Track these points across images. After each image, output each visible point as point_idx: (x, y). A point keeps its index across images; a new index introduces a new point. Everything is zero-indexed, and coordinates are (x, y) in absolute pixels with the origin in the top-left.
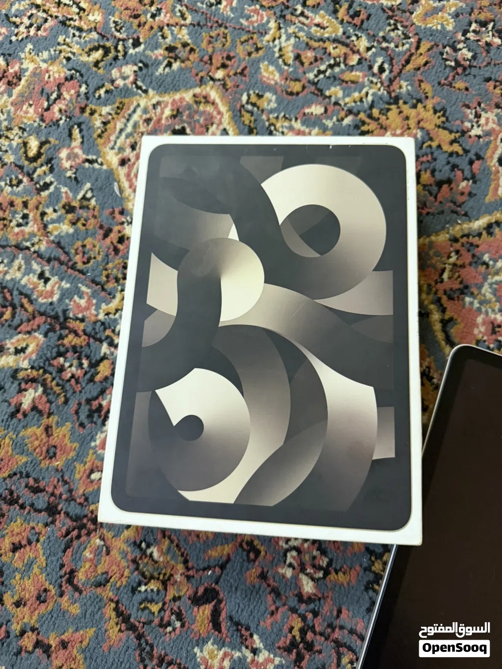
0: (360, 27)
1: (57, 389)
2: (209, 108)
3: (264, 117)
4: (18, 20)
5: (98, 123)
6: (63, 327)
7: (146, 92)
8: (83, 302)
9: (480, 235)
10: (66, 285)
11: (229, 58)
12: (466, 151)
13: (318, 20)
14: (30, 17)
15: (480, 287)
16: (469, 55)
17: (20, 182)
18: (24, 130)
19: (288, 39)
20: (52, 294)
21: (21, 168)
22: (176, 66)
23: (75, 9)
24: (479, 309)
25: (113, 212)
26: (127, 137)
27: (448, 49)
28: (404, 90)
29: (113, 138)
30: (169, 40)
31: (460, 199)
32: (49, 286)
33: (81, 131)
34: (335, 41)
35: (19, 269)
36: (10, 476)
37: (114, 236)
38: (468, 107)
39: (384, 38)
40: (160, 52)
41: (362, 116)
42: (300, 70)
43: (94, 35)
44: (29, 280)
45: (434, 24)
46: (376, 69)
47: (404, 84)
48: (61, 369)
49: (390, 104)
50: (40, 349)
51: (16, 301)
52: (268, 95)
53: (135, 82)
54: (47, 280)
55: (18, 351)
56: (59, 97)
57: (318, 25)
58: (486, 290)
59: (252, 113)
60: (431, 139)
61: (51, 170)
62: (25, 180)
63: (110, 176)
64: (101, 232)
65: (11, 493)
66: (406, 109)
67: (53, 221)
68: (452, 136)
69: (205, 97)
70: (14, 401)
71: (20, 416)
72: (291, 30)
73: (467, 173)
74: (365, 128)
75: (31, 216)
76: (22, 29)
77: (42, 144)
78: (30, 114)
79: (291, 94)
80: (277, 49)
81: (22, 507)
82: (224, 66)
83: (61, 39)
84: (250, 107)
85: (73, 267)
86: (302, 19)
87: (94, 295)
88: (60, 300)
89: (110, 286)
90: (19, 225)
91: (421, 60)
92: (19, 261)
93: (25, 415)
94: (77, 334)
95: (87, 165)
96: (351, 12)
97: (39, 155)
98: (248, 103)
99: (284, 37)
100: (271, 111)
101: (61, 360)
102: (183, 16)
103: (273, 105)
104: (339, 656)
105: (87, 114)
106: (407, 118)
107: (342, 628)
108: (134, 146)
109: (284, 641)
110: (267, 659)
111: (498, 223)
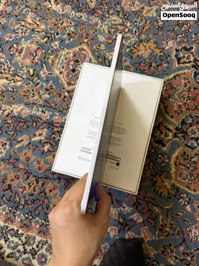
0: (127, 19)
1: (55, 144)
2: (84, 52)
3: (102, 52)
4: (18, 31)
5: (50, 62)
6: (53, 125)
7: (63, 49)
8: (57, 118)
9: (172, 80)
10: (51, 113)
11: (88, 35)
12: (165, 54)
13: (113, 18)
14: (21, 30)
15: (174, 95)
16: (162, 23)
17: (29, 83)
18: (27, 67)
19: (105, 26)
20: (47, 116)
21: (29, 79)
22: (71, 40)
23: (36, 25)
24: (174, 102)
25: (60, 89)
26: (60, 65)
27: (155, 22)
28: (143, 38)
29: (56, 66)
30: (68, 31)
31: (165, 69)
32: (46, 114)
33: (45, 65)
34: (120, 25)
35: (35, 110)
36: (45, 171)
37: (62, 96)
38: (163, 40)
39: (135, 22)
40: (66, 36)
41: (132, 48)
42: (111, 36)
43: (43, 33)
44: (39, 113)
45: (150, 15)
46: (134, 32)
47: (143, 36)
48: (54, 138)
49: (139, 43)
50: (47, 133)
51: (36, 120)
52: (102, 45)
53: (60, 47)
54: (45, 113)
55: (40, 135)
56: (36, 54)
57: (114, 20)
58: (176, 96)
59: (97, 51)
60: (154, 52)
61: (39, 78)
62: (31, 82)
63: (58, 78)
64: (58, 96)
65: (46, 176)
66: (145, 44)
67: (43, 94)
68: (160, 51)
69: (83, 49)
70: (42, 150)
71: (45, 153)
72: (106, 23)
73: (166, 62)
74: (133, 52)
75: (35, 94)
76: (20, 34)
77: (34, 71)
78: (28, 61)
79: (109, 44)
80: (102, 30)
81: (50, 179)
82: (87, 38)
83: (33, 36)
84: (97, 50)
85: (52, 107)
86: (108, 19)
87: (60, 115)
88: (50, 118)
89: (64, 112)
90: (32, 97)
91: (147, 27)
92: (35, 108)
93: (46, 153)
94: (57, 127)
95: (50, 75)
96: (124, 14)
97: (34, 74)
98: (96, 48)
99: (104, 26)
100: (104, 50)
101: (54, 135)
102: (71, 23)
103: (104, 48)
104: (148, 205)
105: (46, 59)
106: (146, 47)
107: (148, 197)
108: (63, 67)
109: (132, 203)
110: (128, 209)
111: (177, 75)
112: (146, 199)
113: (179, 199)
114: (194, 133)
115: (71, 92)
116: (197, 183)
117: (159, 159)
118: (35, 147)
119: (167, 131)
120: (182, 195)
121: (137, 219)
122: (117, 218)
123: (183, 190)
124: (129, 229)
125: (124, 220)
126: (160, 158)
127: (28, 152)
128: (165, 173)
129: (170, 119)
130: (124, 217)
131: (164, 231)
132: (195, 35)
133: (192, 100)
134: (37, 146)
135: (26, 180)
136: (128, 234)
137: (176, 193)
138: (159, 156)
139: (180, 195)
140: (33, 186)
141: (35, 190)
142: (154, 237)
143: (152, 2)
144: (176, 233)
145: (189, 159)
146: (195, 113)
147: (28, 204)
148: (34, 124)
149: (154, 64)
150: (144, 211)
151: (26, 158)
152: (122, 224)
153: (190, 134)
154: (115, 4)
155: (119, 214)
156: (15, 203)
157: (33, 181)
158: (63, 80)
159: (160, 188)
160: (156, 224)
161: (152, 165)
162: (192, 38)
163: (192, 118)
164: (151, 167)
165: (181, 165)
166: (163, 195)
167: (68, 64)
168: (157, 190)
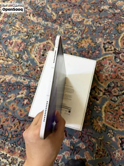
0: (75, 26)
1: (31, 99)
2: (50, 44)
4: (10, 32)
5: (29, 50)
6: (30, 88)
7: (37, 43)
8: (33, 83)
9: (101, 61)
10: (29, 80)
11: (52, 34)
12: (97, 46)
13: (67, 25)
14: (13, 31)
15: (103, 70)
16: (95, 28)
17: (16, 63)
18: (15, 53)
21: (16, 60)
22: (42, 37)
23: (21, 29)
24: (103, 74)
25: (35, 66)
26: (35, 52)
27: (91, 28)
28: (84, 36)
29: (33, 52)
30: (40, 32)
31: (97, 55)
32: (26, 81)
33: (26, 52)
34: (71, 29)
35: (19, 79)
36: (25, 116)
37: (36, 70)
38: (96, 38)
39: (79, 27)
40: (39, 35)
41: (78, 42)
42: (65, 35)
43: (26, 33)
44: (22, 81)
45: (88, 23)
46: (79, 33)
48: (31, 96)
49: (82, 39)
50: (26, 93)
51: (20, 85)
53: (35, 41)
54: (25, 80)
55: (22, 94)
56: (21, 46)
60: (90, 45)
61: (22, 60)
63: (33, 59)
64: (34, 70)
65: (25, 119)
66: (85, 40)
67: (24, 69)
68: (94, 44)
69: (49, 42)
70: (23, 103)
71: (24, 105)
72: (62, 28)
73: (98, 50)
74: (78, 44)
75: (20, 69)
76: (11, 34)
77: (19, 55)
78: (16, 50)
80: (60, 32)
81: (28, 121)
82: (51, 36)
83: (19, 35)
85: (30, 77)
86: (64, 26)
87: (34, 81)
88: (28, 83)
89: (37, 79)
90: (18, 71)
91: (86, 30)
92: (19, 77)
94: (33, 89)
95: (29, 58)
96: (73, 23)
97: (19, 57)
101: (30, 94)
102: (42, 28)
104: (88, 137)
105: (27, 48)
108: (37, 53)
109: (79, 136)
110: (76, 140)
111: (104, 58)
112: (88, 134)
113: (108, 133)
114: (116, 92)
115: (41, 68)
116: (118, 123)
117: (94, 108)
118: (18, 101)
119: (99, 91)
120: (109, 131)
121: (81, 146)
122: (69, 146)
123: (110, 128)
124: (77, 153)
125: (74, 147)
126: (96, 108)
127: (14, 104)
128: (99, 117)
129: (101, 84)
130: (74, 145)
131: (99, 154)
132: (115, 35)
133: (114, 72)
134: (19, 101)
135: (13, 122)
136: (76, 156)
137: (105, 129)
138: (95, 106)
139: (108, 130)
140: (17, 126)
141: (18, 128)
142: (92, 158)
143: (89, 17)
144: (106, 155)
145: (113, 108)
146: (116, 80)
147: (13, 137)
148: (19, 87)
149: (90, 52)
150: (86, 141)
151: (13, 108)
152: (72, 150)
153: (113, 93)
154: (68, 18)
155: (71, 144)
156: (5, 137)
157: (17, 123)
158: (37, 60)
159: (96, 126)
160: (93, 149)
161: (90, 112)
162: (112, 37)
163: (114, 83)
164: (90, 114)
165: (108, 112)
166: (97, 131)
167: (40, 51)
168: (94, 128)
